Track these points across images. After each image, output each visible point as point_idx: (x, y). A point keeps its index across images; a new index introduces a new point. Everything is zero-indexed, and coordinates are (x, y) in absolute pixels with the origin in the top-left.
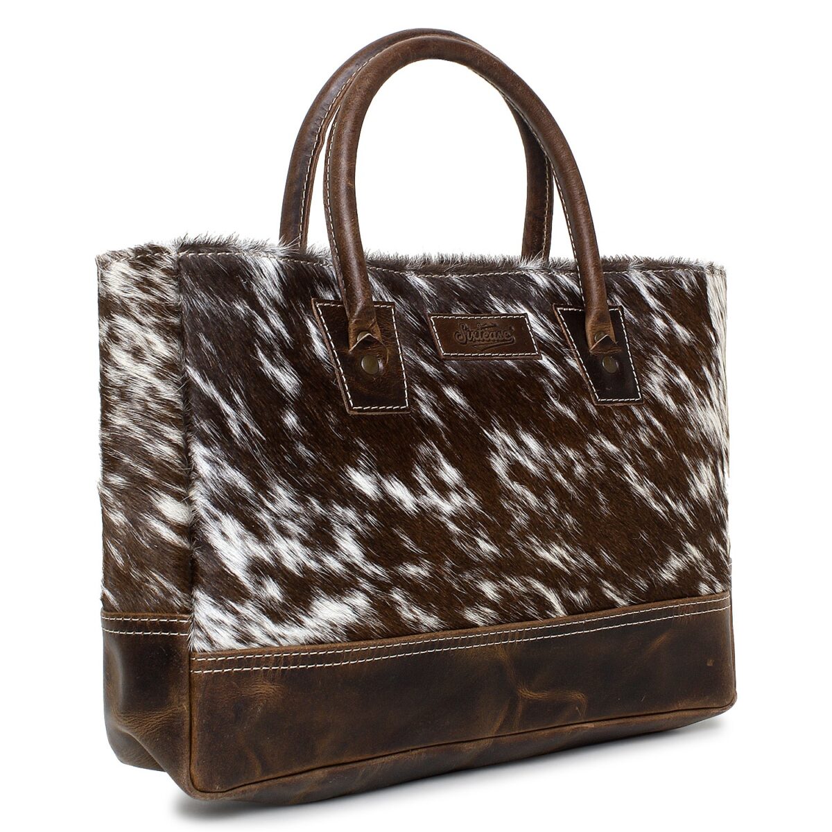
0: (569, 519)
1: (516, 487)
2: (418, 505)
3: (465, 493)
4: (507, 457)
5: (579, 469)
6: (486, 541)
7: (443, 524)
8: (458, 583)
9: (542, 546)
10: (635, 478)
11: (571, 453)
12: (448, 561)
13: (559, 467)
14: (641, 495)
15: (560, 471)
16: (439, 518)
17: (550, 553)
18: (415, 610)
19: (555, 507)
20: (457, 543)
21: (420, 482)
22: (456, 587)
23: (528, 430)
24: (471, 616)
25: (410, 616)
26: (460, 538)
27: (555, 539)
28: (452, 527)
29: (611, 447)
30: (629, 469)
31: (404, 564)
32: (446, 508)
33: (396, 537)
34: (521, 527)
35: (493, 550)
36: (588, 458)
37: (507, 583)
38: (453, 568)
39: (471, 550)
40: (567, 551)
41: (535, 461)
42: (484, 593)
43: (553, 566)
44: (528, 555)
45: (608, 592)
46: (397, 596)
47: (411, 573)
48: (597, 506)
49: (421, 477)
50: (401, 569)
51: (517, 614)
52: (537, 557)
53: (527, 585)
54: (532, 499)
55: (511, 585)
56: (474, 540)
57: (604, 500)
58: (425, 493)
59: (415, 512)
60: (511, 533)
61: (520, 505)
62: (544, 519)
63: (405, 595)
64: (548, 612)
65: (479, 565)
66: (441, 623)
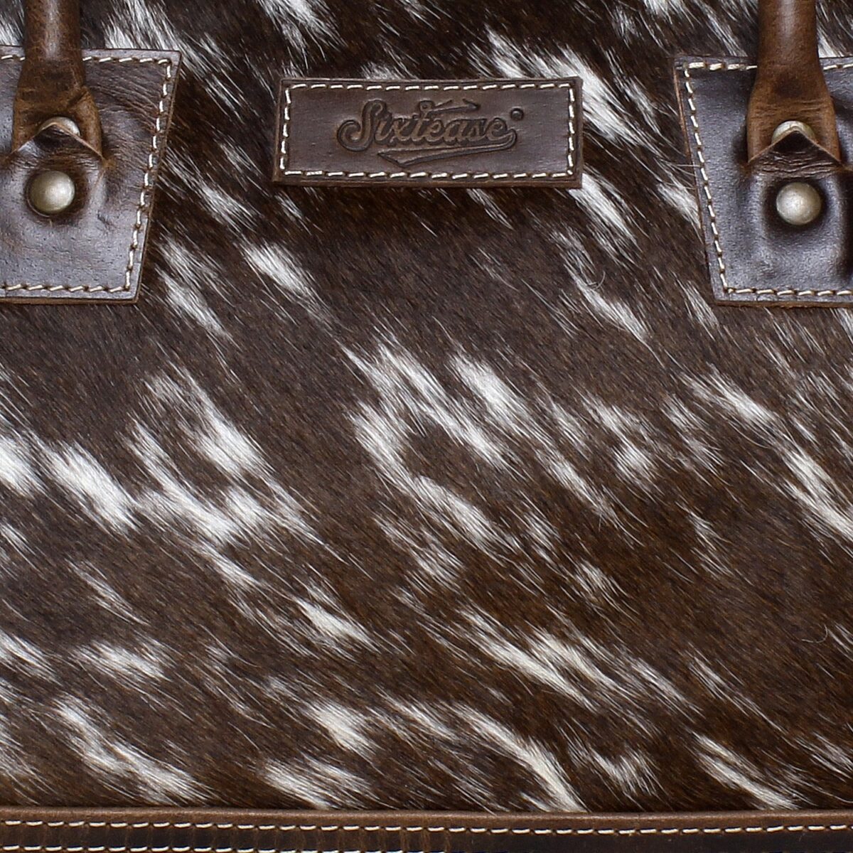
0: (592, 577)
1: (428, 490)
2: (138, 515)
3: (269, 493)
4: (406, 415)
5: (633, 459)
6: (329, 610)
7: (207, 562)
8: (247, 701)
9: (503, 634)
10: (823, 490)
11: (611, 419)
12: (218, 646)
13: (566, 449)
14: (838, 535)
15: (570, 460)
16: (195, 547)
17: (531, 655)
18: (121, 750)
19: (548, 544)
20: (244, 609)
21: (147, 462)
22: (240, 708)
23: (483, 352)
24: (284, 779)
25: (107, 762)
26: (253, 598)
27: (547, 623)
28: (230, 571)
29: (749, 409)
30: (805, 466)
31: (95, 644)
32: (214, 524)
33: (73, 580)
34: (435, 585)
35: (353, 634)
36: (667, 431)
37: (395, 714)
38: (232, 665)
39: (285, 628)
40: (588, 654)
41: (492, 431)
42: (325, 731)
43: (537, 686)
44: (459, 654)
45: (719, 767)
46: (73, 714)
47: (116, 667)
48: (686, 551)
49: (149, 450)
50: (84, 655)
51: (429, 793)
52: (489, 661)
53: (454, 723)
54: (472, 520)
55: (409, 721)
56: (295, 605)
57: (711, 539)
58: (157, 487)
59: (130, 530)
60: (405, 598)
61: (434, 534)
62: (511, 569)
63: (93, 714)
64: (525, 796)
65: (307, 663)
66: (199, 789)
